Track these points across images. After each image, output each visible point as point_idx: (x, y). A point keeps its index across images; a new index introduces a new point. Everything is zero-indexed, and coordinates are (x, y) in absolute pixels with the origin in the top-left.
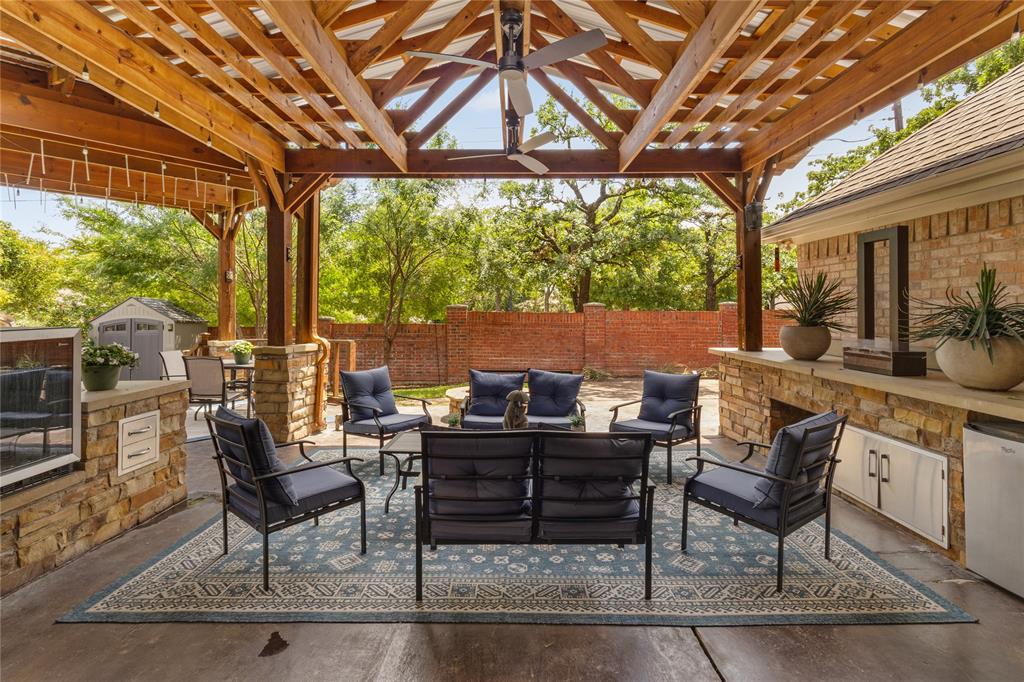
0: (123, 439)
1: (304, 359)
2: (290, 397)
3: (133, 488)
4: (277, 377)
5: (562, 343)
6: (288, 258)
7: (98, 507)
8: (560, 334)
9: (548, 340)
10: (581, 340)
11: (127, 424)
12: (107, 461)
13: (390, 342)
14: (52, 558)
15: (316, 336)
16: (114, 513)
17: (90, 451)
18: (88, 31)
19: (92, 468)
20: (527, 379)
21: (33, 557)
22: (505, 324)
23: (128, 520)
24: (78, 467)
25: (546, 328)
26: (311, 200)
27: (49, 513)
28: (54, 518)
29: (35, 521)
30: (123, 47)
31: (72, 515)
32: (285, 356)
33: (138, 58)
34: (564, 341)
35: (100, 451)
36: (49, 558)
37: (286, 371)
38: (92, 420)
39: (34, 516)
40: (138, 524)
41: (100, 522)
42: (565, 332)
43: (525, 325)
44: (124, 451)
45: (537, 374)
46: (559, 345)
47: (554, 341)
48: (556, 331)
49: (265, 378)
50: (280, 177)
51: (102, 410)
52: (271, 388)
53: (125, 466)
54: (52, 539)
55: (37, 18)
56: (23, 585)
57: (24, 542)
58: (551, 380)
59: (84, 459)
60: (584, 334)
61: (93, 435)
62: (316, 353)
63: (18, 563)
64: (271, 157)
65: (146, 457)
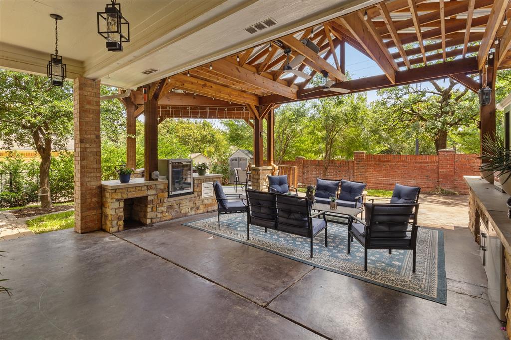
0: (203, 189)
1: (267, 171)
2: (261, 185)
3: (206, 202)
4: (257, 177)
5: (422, 172)
6: (261, 136)
7: (197, 204)
8: (421, 167)
9: (413, 170)
10: (436, 171)
11: (204, 185)
12: (199, 193)
13: (326, 168)
14: (187, 214)
15: (273, 164)
16: (201, 207)
17: (195, 190)
18: (195, 83)
19: (196, 194)
20: (340, 184)
21: (183, 212)
22: (387, 161)
23: (205, 210)
24: (193, 193)
25: (411, 163)
26: (271, 111)
27: (186, 203)
28: (187, 204)
29: (183, 203)
30: (203, 84)
31: (191, 205)
32: (259, 170)
33: (208, 85)
34: (424, 171)
35: (197, 190)
36: (186, 213)
37: (260, 175)
38: (195, 182)
39: (183, 202)
40: (207, 212)
41: (198, 208)
42: (424, 166)
43: (398, 162)
44: (203, 192)
45: (344, 182)
46: (420, 173)
47: (416, 171)
48: (418, 165)
49: (254, 177)
50: (257, 107)
51: (198, 180)
52: (255, 181)
53: (204, 196)
54: (187, 209)
55: (183, 85)
56: (181, 218)
57: (181, 208)
58: (349, 186)
59: (194, 191)
60: (438, 168)
61: (196, 186)
62: (272, 170)
63: (180, 212)
64: (253, 101)
65: (209, 194)
